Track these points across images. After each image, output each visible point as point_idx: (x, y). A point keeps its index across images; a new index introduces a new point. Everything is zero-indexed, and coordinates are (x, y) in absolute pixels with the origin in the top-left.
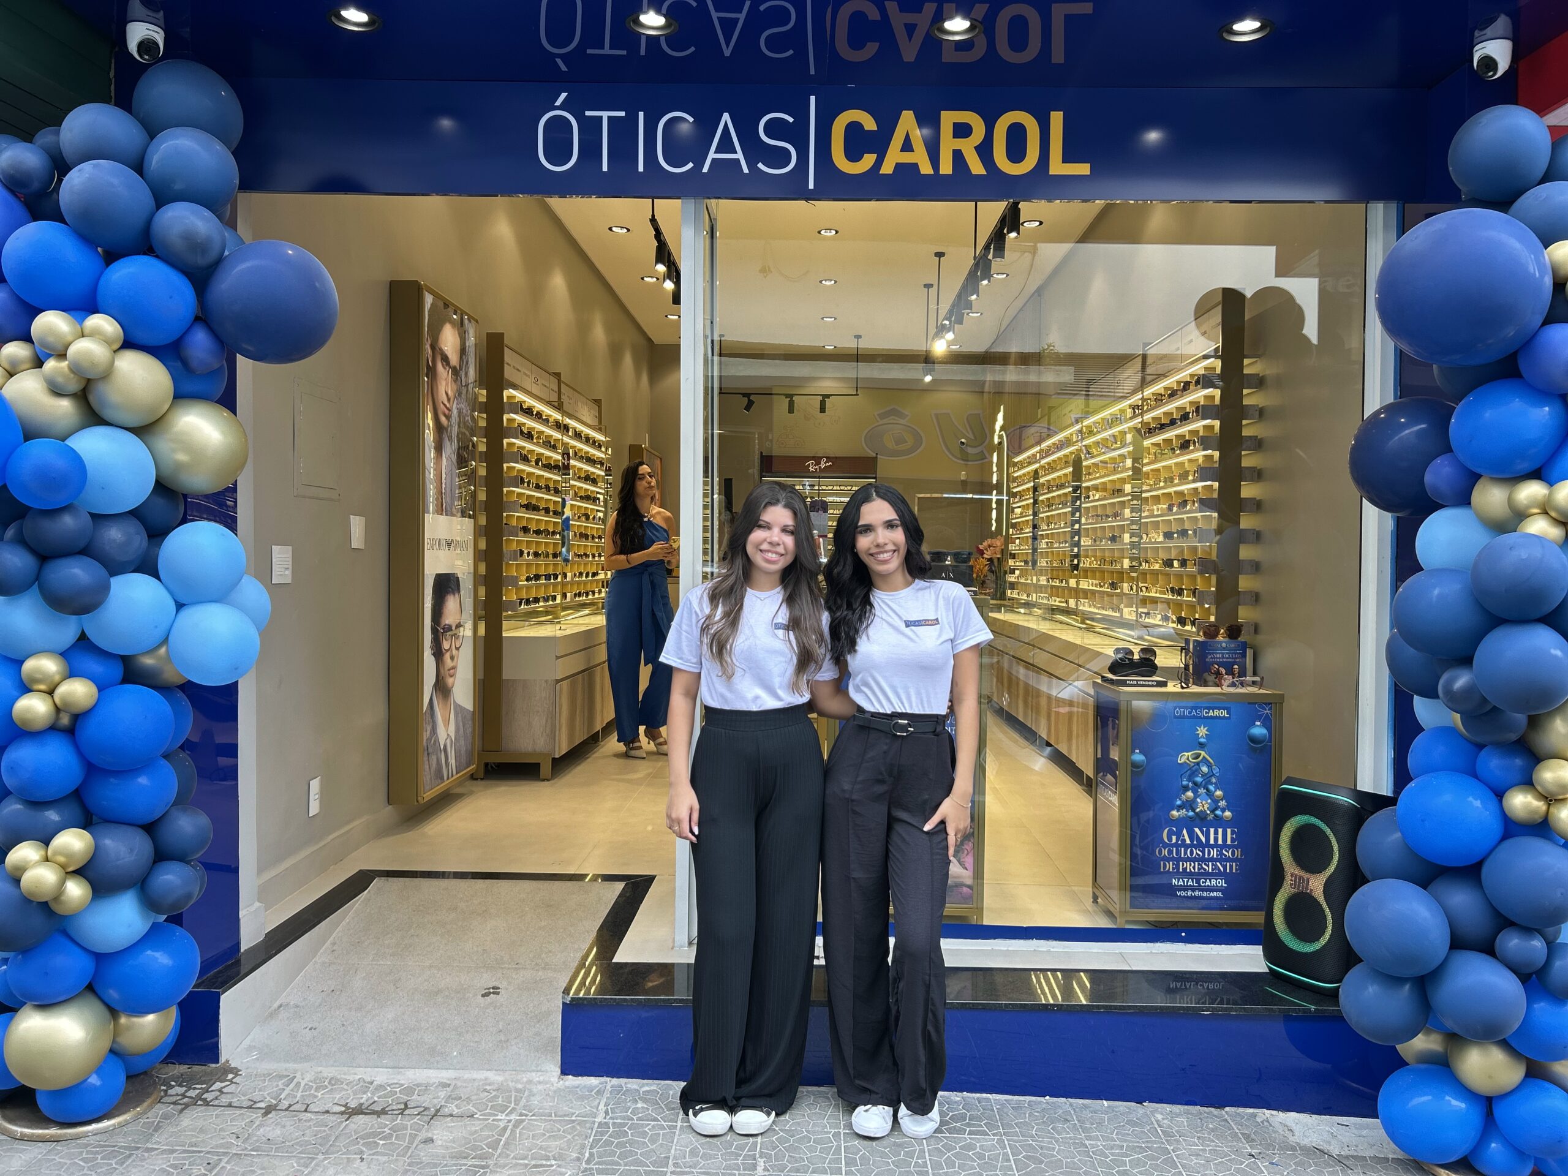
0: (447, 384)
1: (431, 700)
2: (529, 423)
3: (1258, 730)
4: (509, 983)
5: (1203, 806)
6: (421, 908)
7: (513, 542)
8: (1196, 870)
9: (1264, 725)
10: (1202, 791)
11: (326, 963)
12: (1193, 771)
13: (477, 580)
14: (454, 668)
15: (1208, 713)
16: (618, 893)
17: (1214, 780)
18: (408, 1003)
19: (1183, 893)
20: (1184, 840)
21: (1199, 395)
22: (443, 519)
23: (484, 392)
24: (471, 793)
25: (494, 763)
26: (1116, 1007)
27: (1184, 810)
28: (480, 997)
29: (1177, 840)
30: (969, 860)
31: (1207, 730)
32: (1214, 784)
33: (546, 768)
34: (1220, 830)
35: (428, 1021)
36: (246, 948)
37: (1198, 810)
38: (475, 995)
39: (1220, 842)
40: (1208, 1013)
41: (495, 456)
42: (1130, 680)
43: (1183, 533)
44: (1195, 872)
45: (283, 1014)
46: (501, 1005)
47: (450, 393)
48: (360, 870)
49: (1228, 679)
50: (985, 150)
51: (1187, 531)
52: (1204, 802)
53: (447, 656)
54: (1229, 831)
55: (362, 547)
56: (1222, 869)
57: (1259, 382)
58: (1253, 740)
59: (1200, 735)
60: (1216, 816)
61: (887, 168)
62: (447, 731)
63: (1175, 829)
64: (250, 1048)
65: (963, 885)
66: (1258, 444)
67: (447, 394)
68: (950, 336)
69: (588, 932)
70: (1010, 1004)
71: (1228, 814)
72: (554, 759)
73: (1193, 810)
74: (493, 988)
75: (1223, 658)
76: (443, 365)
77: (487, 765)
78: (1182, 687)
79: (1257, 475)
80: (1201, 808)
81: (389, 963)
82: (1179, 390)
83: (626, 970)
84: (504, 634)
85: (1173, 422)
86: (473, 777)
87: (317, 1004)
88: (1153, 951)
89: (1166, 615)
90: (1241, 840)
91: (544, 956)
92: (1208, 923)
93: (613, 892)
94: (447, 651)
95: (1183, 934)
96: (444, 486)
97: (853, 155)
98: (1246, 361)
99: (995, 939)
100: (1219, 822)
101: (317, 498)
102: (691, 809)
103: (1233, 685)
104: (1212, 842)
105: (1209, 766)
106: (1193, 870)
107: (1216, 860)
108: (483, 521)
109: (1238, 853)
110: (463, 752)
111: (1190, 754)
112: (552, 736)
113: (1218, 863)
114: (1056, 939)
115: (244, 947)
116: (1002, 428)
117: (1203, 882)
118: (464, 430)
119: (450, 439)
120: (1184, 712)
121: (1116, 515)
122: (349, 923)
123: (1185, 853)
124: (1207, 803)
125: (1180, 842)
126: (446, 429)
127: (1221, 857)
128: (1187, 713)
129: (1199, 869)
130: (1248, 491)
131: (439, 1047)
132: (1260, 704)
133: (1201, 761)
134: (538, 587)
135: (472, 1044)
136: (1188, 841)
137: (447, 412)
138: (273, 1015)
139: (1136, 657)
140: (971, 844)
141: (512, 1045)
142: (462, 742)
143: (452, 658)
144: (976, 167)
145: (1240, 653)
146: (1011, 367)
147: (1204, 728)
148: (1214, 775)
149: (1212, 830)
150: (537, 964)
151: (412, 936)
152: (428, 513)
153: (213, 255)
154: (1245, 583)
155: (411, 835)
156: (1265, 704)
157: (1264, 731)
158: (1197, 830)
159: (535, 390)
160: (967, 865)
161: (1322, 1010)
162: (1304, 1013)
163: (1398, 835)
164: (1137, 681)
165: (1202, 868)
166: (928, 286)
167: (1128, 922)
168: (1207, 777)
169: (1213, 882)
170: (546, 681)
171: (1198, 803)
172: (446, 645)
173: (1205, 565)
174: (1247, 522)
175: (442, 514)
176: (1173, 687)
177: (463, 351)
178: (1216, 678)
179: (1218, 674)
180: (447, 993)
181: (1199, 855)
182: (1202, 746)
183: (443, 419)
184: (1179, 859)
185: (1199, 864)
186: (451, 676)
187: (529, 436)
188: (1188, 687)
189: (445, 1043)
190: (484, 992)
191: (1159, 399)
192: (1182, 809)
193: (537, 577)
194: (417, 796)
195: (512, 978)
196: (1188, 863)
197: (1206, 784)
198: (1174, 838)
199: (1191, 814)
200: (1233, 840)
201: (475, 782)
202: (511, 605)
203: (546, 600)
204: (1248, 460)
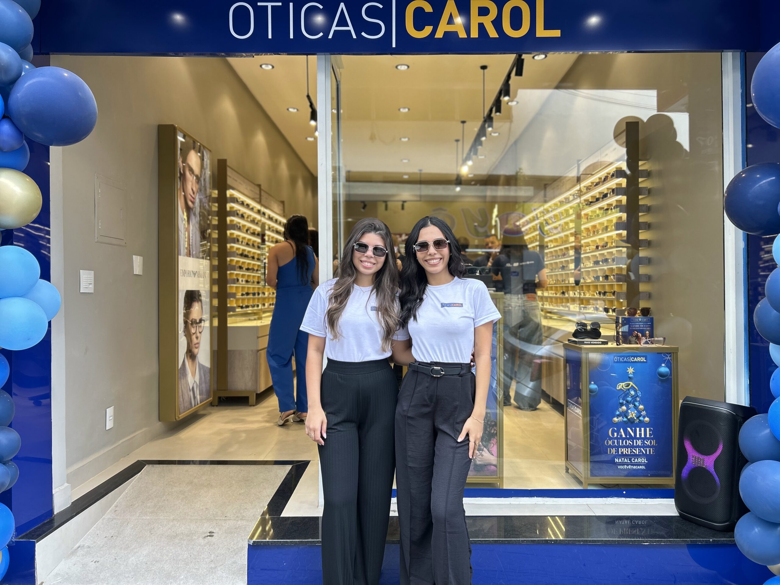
0: (192, 184)
1: (184, 361)
2: (243, 210)
3: (664, 369)
4: (220, 529)
5: (632, 415)
6: (171, 483)
7: (232, 274)
8: (629, 453)
9: (667, 366)
10: (631, 406)
11: (110, 519)
12: (626, 394)
13: (212, 295)
14: (198, 343)
15: (634, 359)
16: (287, 472)
17: (638, 399)
18: (157, 544)
19: (621, 467)
20: (622, 435)
21: (613, 183)
22: (191, 260)
23: (216, 192)
24: (210, 413)
25: (224, 397)
26: (590, 541)
27: (621, 417)
28: (201, 538)
29: (618, 435)
30: (494, 449)
31: (633, 370)
32: (639, 401)
33: (253, 399)
34: (643, 429)
35: (168, 556)
36: (58, 512)
37: (629, 417)
38: (199, 537)
39: (643, 436)
40: (648, 544)
41: (223, 227)
42: (586, 341)
43: (606, 261)
44: (628, 454)
45: (80, 552)
46: (214, 544)
47: (194, 189)
48: (138, 460)
49: (644, 340)
50: (497, 23)
51: (608, 259)
52: (633, 412)
53: (194, 337)
54: (648, 429)
55: (141, 273)
56: (644, 452)
57: (648, 174)
58: (661, 375)
59: (629, 373)
60: (640, 420)
61: (439, 34)
62: (194, 379)
63: (616, 429)
64: (57, 575)
65: (491, 465)
66: (648, 209)
67: (192, 190)
68: (470, 163)
69: (269, 496)
70: (525, 540)
71: (647, 419)
72: (257, 394)
73: (627, 417)
74: (210, 533)
75: (640, 327)
76: (190, 173)
77: (220, 398)
78: (617, 345)
79: (648, 226)
80: (631, 416)
81: (148, 518)
82: (601, 182)
83: (289, 522)
84: (228, 325)
85: (598, 200)
86: (212, 404)
87: (101, 545)
88: (607, 503)
89: (596, 307)
90: (655, 435)
91: (242, 511)
92: (637, 484)
93: (285, 471)
94: (194, 334)
95: (624, 492)
96: (191, 241)
97: (419, 27)
98: (640, 163)
99: (512, 497)
100: (641, 424)
101: (111, 244)
102: (322, 423)
103: (646, 343)
104: (638, 436)
105: (635, 391)
106: (627, 453)
107: (641, 447)
108: (216, 263)
109: (653, 442)
110: (204, 391)
111: (624, 384)
112: (256, 380)
113: (642, 449)
114: (548, 497)
115: (56, 512)
116: (497, 216)
117: (633, 460)
118: (203, 211)
119: (195, 214)
120: (619, 359)
121: (564, 255)
122: (127, 493)
123: (622, 443)
124: (634, 413)
125: (619, 437)
126: (192, 209)
127: (644, 445)
128: (621, 360)
129: (631, 452)
130: (643, 235)
131: (173, 573)
132: (664, 354)
133: (630, 388)
134: (249, 299)
135: (194, 570)
136: (624, 436)
137: (192, 200)
138: (74, 553)
139: (589, 328)
140: (495, 440)
141: (218, 571)
142: (204, 385)
143: (197, 338)
144: (493, 33)
145: (649, 324)
146: (500, 187)
147: (632, 368)
148: (638, 396)
149: (638, 429)
150: (237, 517)
151: (164, 500)
152: (181, 255)
153: (13, 74)
154: (643, 287)
155: (172, 439)
156: (667, 353)
157: (667, 370)
158: (629, 429)
159: (246, 192)
160: (493, 453)
161: (717, 540)
162: (706, 542)
163: (767, 431)
164: (590, 341)
165: (633, 452)
166: (457, 141)
167: (589, 484)
168: (634, 398)
169: (640, 460)
170: (252, 351)
171: (629, 413)
172: (193, 331)
173: (620, 278)
174: (643, 253)
175: (190, 257)
176: (612, 345)
177: (202, 167)
178: (636, 339)
179: (637, 337)
180: (181, 537)
181: (630, 444)
182: (630, 379)
183: (190, 204)
184: (619, 446)
185: (631, 450)
186: (196, 348)
187: (242, 216)
188: (620, 345)
189: (177, 570)
190: (204, 536)
191: (589, 189)
192: (620, 417)
193: (248, 294)
194: (175, 416)
195: (222, 526)
196: (624, 449)
197: (634, 402)
198: (616, 434)
199: (625, 419)
200: (650, 435)
201: (213, 408)
202: (233, 309)
203: (253, 306)
204: (643, 218)
